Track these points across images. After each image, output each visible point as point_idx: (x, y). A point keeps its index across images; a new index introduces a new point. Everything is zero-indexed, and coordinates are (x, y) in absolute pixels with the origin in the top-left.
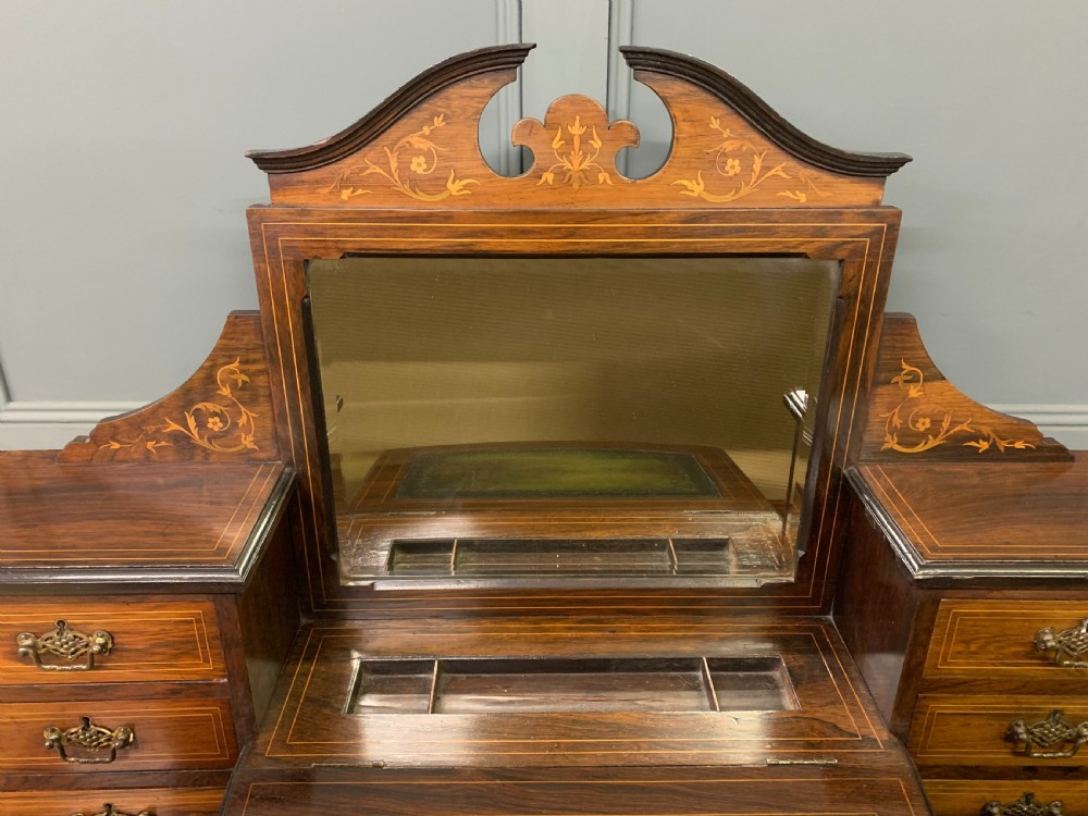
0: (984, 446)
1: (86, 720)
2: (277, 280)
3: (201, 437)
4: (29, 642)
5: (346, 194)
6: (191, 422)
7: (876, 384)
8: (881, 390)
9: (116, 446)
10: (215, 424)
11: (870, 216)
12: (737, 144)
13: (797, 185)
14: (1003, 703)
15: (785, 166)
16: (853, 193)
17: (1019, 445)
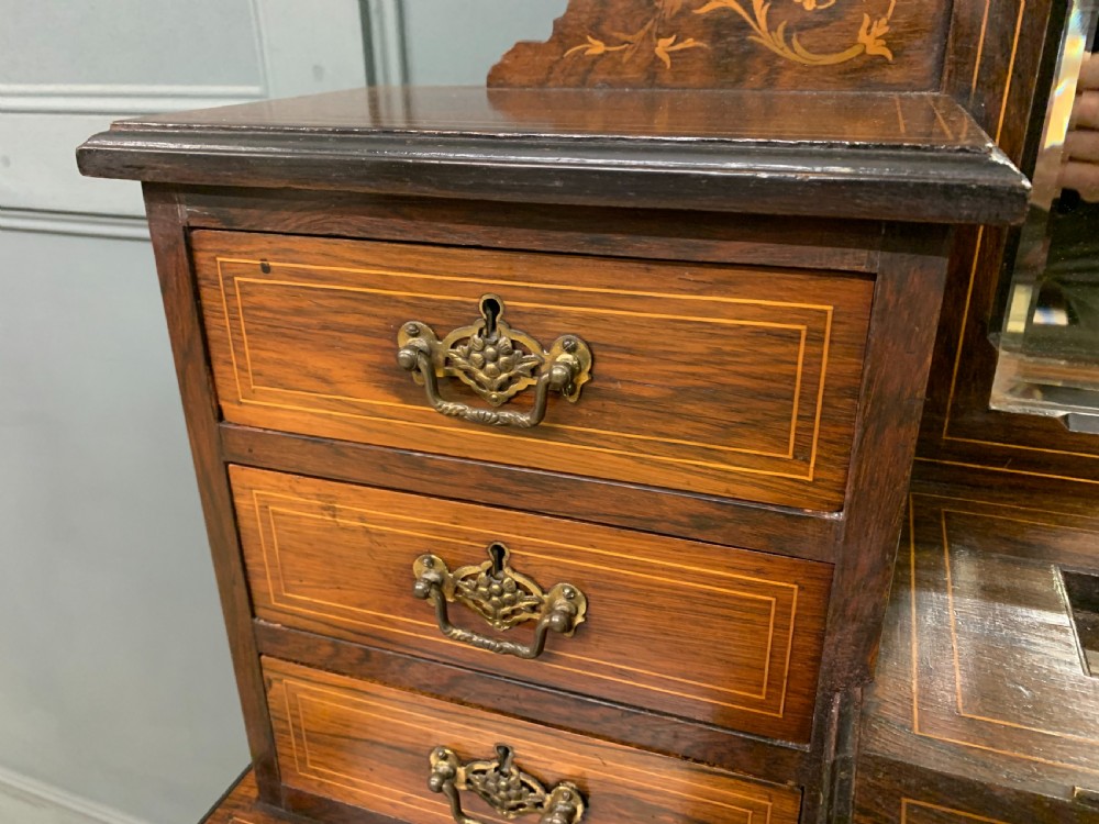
3: (772, 28)
4: (421, 342)
9: (597, 47)
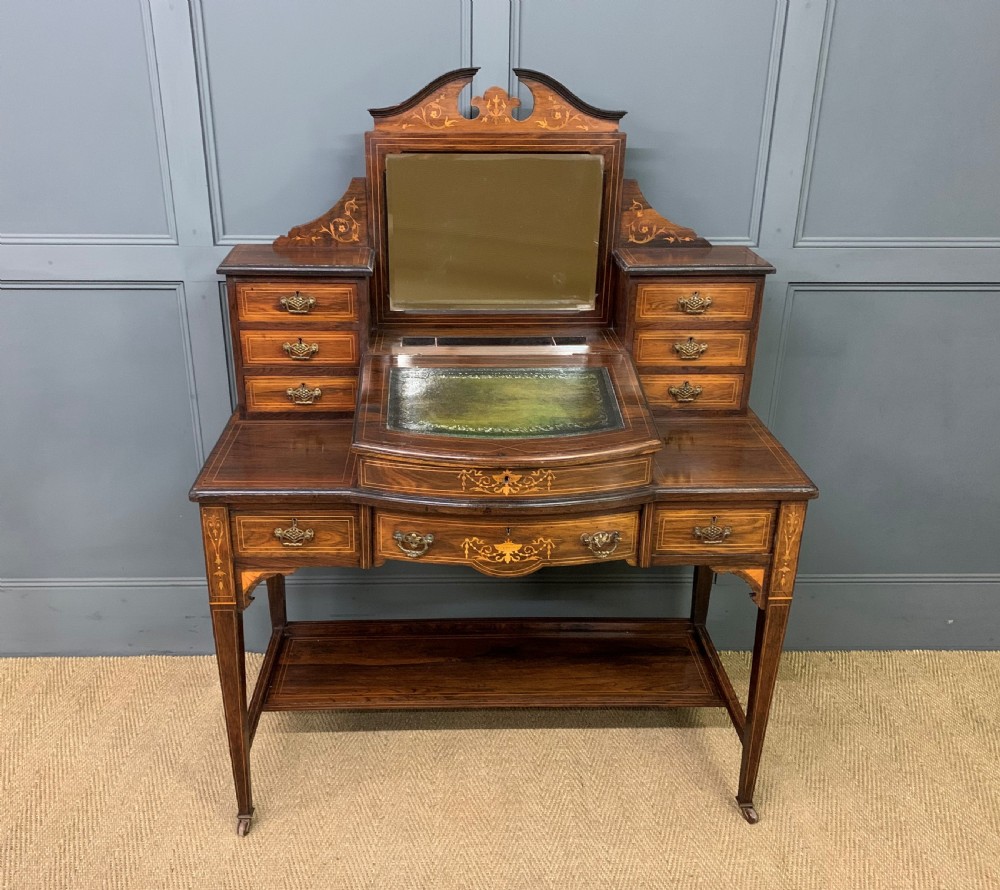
0: (672, 240)
1: (300, 339)
2: (374, 162)
3: (335, 235)
5: (404, 126)
6: (332, 227)
7: (623, 210)
8: (625, 213)
9: (298, 238)
10: (342, 229)
11: (613, 136)
12: (559, 106)
13: (584, 123)
14: (669, 334)
15: (578, 116)
16: (607, 126)
17: (687, 239)
